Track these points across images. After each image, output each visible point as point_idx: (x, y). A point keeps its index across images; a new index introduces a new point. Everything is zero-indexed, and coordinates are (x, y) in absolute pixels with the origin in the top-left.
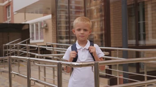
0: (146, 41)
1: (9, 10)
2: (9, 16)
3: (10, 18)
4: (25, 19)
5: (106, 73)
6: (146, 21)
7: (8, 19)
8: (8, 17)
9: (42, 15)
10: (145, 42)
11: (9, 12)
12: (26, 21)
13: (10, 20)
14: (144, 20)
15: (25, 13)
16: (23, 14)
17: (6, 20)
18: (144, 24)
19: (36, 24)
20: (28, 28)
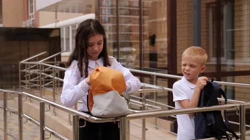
0: (236, 61)
1: (32, 3)
2: (32, 11)
3: (33, 16)
4: (56, 18)
7: (30, 16)
8: (30, 14)
10: (234, 62)
11: (32, 6)
12: (58, 21)
13: (34, 19)
14: (233, 27)
17: (28, 19)
18: (233, 33)
19: (72, 27)
20: (58, 35)
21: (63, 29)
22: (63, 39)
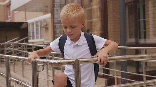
0: (147, 40)
2: (10, 15)
3: (10, 17)
4: (25, 18)
5: (104, 73)
6: (146, 19)
8: (9, 17)
9: (42, 13)
12: (27, 20)
13: (11, 19)
15: (25, 11)
16: (24, 12)
19: (36, 23)
20: (26, 27)
21: (30, 25)
22: (30, 32)
